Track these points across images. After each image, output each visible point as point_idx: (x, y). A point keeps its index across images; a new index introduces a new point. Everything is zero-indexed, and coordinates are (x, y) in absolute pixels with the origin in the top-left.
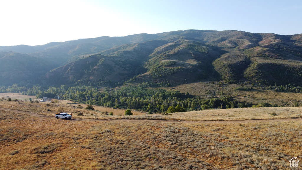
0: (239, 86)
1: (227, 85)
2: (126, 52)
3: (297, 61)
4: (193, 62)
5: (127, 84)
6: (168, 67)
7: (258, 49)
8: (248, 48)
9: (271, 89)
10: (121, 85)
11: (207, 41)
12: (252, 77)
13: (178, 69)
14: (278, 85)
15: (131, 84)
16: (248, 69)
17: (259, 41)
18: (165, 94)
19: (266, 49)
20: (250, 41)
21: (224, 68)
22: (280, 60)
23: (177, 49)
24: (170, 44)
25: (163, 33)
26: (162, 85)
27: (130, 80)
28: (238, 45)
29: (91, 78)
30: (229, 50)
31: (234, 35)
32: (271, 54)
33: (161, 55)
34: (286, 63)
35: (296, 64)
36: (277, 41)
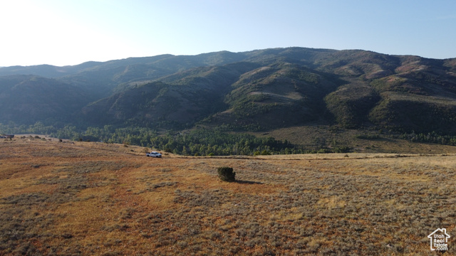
0: (361, 133)
1: (344, 131)
2: (198, 80)
3: (448, 99)
4: (295, 96)
5: (200, 125)
6: (259, 103)
7: (393, 79)
8: (379, 78)
9: (406, 138)
10: (190, 127)
11: (318, 65)
12: (381, 120)
13: (274, 106)
14: (417, 133)
15: (205, 127)
16: (375, 109)
17: (396, 68)
18: (253, 142)
19: (404, 79)
20: (383, 67)
21: (340, 107)
22: (424, 96)
23: (273, 77)
24: (263, 68)
25: (254, 51)
26: (250, 128)
27: (204, 120)
28: (363, 73)
29: (148, 115)
30: (350, 80)
31: (359, 57)
32: (411, 87)
33: (249, 84)
34: (432, 101)
35: (446, 103)
36: (421, 68)
